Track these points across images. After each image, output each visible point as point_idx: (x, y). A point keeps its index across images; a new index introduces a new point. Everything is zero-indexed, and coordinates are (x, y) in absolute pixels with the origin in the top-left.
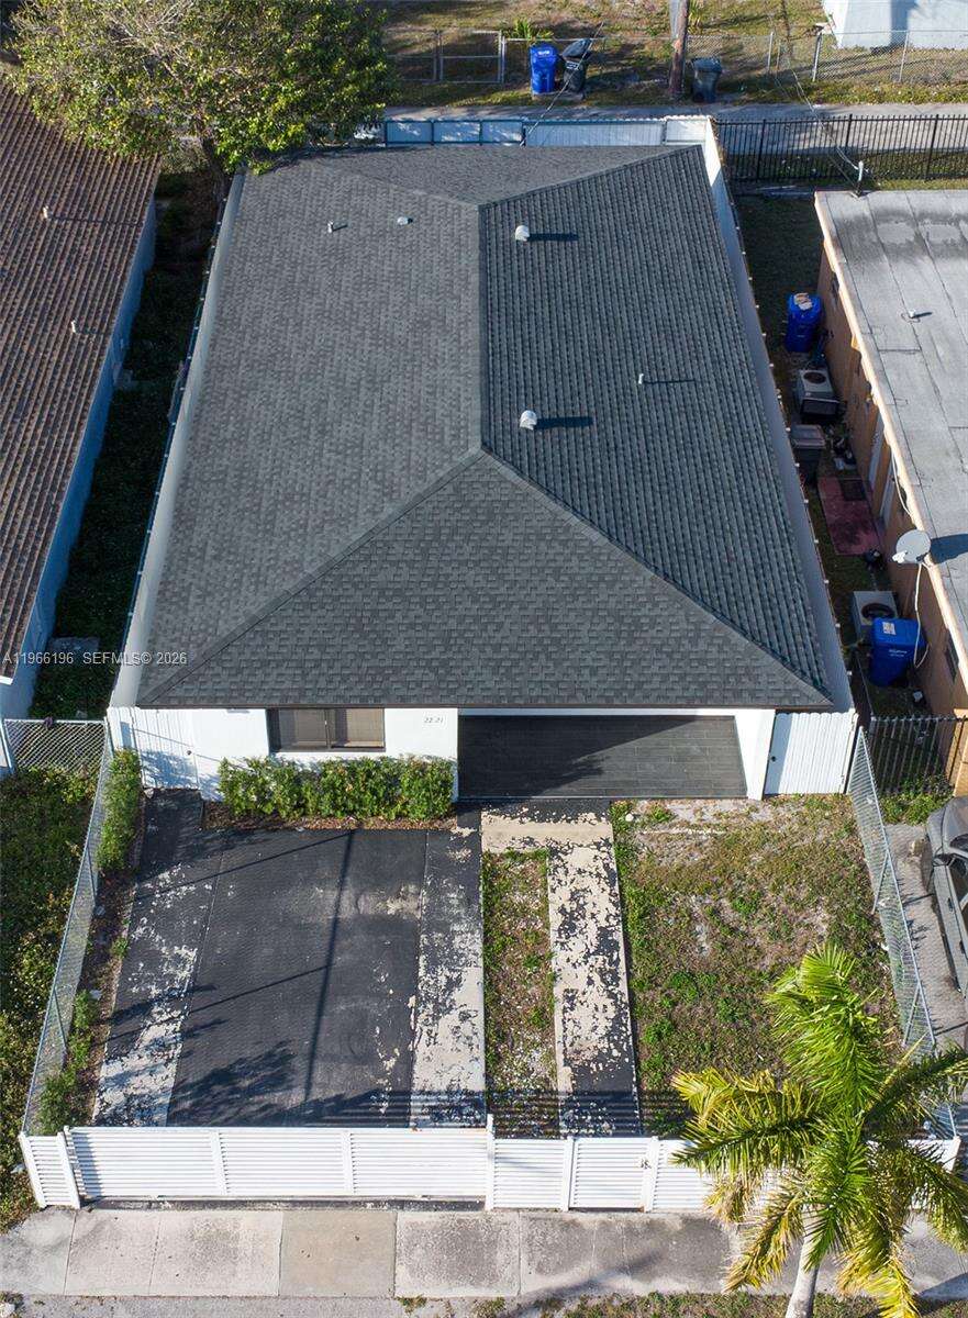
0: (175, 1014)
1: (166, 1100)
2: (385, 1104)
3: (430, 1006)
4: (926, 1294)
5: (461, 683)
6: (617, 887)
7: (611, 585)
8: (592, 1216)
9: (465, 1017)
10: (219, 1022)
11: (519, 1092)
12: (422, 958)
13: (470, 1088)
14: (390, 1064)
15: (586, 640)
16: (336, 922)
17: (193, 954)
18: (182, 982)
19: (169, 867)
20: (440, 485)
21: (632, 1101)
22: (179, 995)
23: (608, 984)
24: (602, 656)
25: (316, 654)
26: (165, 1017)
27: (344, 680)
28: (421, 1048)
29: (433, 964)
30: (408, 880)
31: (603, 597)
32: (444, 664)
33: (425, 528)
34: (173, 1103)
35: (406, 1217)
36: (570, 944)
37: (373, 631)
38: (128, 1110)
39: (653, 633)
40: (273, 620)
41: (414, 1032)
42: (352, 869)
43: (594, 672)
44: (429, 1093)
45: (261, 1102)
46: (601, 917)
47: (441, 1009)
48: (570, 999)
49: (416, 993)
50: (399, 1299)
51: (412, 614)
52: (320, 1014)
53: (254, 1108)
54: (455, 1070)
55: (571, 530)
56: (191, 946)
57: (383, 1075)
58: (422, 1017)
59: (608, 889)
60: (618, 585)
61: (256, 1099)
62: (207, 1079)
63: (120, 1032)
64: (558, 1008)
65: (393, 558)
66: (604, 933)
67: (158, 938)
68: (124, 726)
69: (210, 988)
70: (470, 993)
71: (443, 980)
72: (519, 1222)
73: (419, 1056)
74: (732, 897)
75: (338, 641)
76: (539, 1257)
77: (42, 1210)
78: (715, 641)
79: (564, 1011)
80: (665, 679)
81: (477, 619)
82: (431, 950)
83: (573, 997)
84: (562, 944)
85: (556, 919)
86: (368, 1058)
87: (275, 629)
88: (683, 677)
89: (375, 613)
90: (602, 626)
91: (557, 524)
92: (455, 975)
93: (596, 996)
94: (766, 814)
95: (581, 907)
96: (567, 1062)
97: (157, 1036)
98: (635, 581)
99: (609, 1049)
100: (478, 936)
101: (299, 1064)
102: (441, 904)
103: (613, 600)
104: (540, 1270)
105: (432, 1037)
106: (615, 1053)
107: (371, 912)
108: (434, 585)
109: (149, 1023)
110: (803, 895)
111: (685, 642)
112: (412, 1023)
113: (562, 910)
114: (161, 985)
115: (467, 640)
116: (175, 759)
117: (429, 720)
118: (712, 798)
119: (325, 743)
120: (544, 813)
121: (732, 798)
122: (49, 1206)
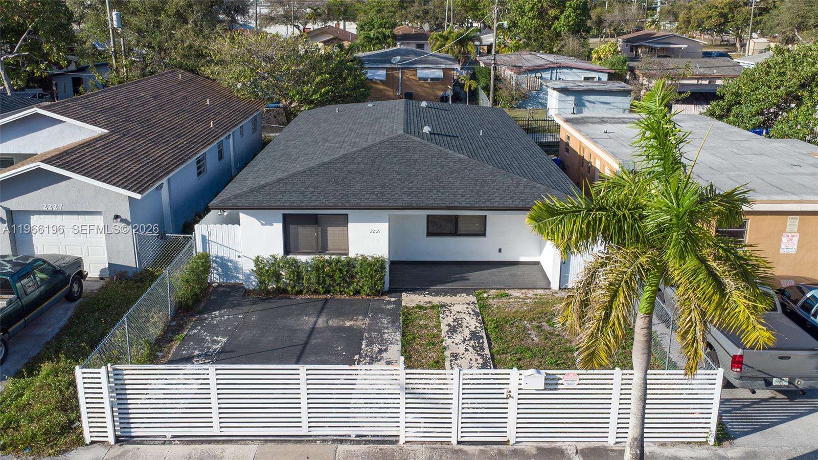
0: (207, 361)
3: (368, 358)
6: (480, 317)
8: (473, 447)
9: (389, 363)
12: (364, 342)
16: (313, 329)
17: (224, 339)
18: (215, 350)
19: (219, 309)
22: (212, 354)
23: (477, 351)
26: (201, 362)
29: (370, 343)
30: (358, 314)
31: (467, 174)
33: (374, 153)
35: (343, 449)
36: (454, 337)
39: (494, 184)
42: (326, 310)
46: (472, 327)
47: (374, 360)
48: (455, 356)
49: (359, 354)
58: (362, 363)
59: (475, 318)
60: (475, 170)
64: (447, 359)
66: (474, 333)
67: (205, 333)
68: (203, 237)
70: (394, 354)
71: (376, 349)
72: (422, 449)
77: (87, 445)
79: (451, 361)
82: (370, 339)
83: (457, 356)
84: (449, 337)
85: (445, 328)
88: (511, 197)
90: (467, 182)
92: (384, 347)
93: (471, 355)
94: (562, 294)
95: (460, 324)
98: (483, 169)
100: (398, 334)
102: (377, 323)
107: (335, 325)
111: (511, 187)
113: (449, 325)
114: (201, 350)
115: (394, 186)
116: (231, 261)
117: (373, 231)
118: (531, 288)
119: (315, 251)
120: (437, 293)
121: (542, 289)
122: (93, 443)
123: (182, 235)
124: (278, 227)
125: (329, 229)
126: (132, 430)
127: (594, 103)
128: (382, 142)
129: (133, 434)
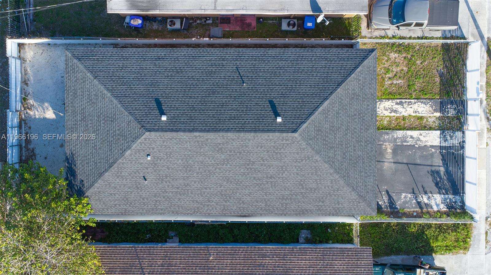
0: (420, 196)
1: (443, 196)
2: (443, 151)
3: (418, 142)
5: (372, 137)
6: (383, 100)
7: (342, 100)
9: (421, 135)
10: (422, 186)
11: (439, 124)
12: (404, 144)
13: (439, 134)
14: (433, 150)
15: (359, 107)
16: (394, 163)
17: (403, 194)
18: (412, 196)
20: (308, 144)
21: (442, 101)
22: (415, 196)
23: (412, 104)
24: (364, 103)
25: (363, 173)
26: (421, 198)
27: (370, 166)
28: (429, 144)
29: (406, 142)
30: (381, 148)
31: (346, 102)
32: (366, 142)
33: (323, 148)
34: (444, 194)
36: (400, 111)
37: (356, 159)
38: (445, 203)
39: (357, 90)
40: (353, 185)
41: (425, 145)
43: (368, 105)
44: (441, 142)
45: (443, 176)
46: (393, 104)
47: (419, 140)
48: (416, 112)
49: (414, 145)
50: (486, 147)
51: (351, 150)
52: (420, 165)
53: (445, 177)
54: (435, 137)
55: (324, 109)
56: (401, 195)
57: (436, 152)
58: (421, 144)
59: (384, 102)
60: (342, 97)
61: (442, 177)
62: (437, 187)
63: (425, 207)
64: (418, 115)
65: (333, 156)
66: (397, 104)
67: (399, 202)
69: (413, 189)
70: (415, 133)
71: (411, 139)
73: (431, 144)
74: (385, 74)
75: (359, 168)
78: (360, 75)
79: (419, 113)
80: (370, 88)
81: (352, 134)
82: (402, 142)
84: (400, 113)
85: (393, 114)
86: (432, 155)
87: (355, 185)
88: (370, 84)
89: (350, 160)
90: (355, 102)
91: (322, 113)
92: (409, 137)
93: (415, 106)
95: (389, 108)
96: (433, 113)
97: (426, 199)
98: (341, 93)
99: (430, 104)
100: (398, 132)
101: (433, 169)
102: (389, 140)
103: (347, 99)
105: (426, 141)
106: (430, 103)
107: (391, 156)
108: (342, 145)
109: (423, 201)
110: (386, 58)
111: (360, 83)
113: (391, 113)
114: (413, 200)
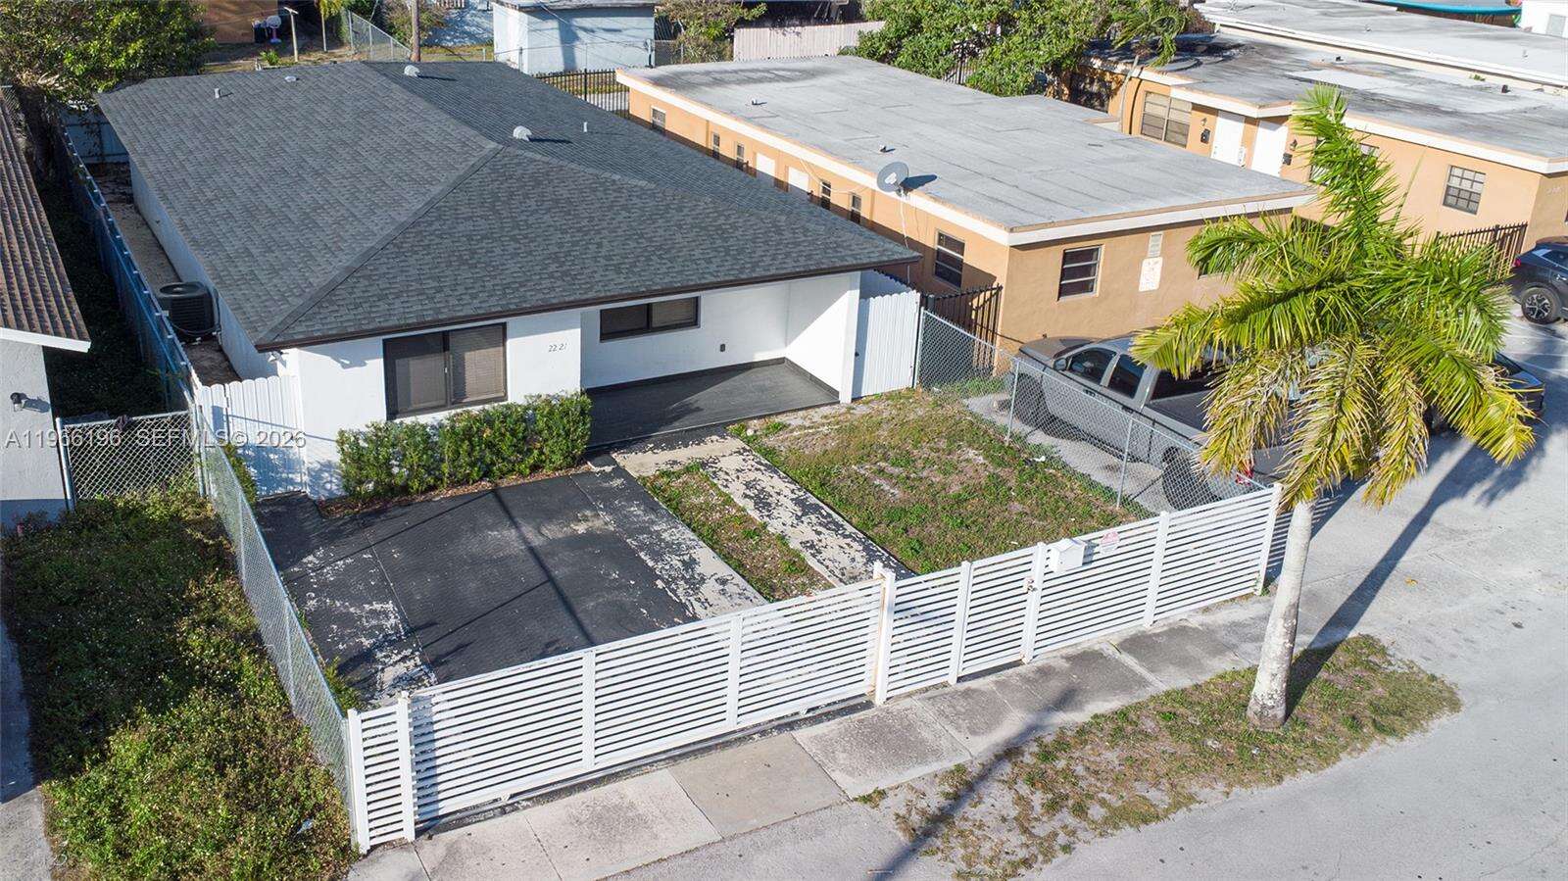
0: (408, 652)
3: (681, 582)
4: (1313, 646)
6: (781, 473)
8: (980, 679)
9: (723, 581)
10: (463, 646)
12: (642, 554)
16: (531, 549)
17: (390, 605)
19: (311, 551)
20: (475, 168)
23: (835, 530)
25: (432, 283)
26: (396, 658)
28: (700, 612)
30: (578, 508)
33: (481, 194)
35: (803, 734)
36: (775, 514)
40: (370, 268)
41: (682, 603)
42: (514, 513)
46: (787, 492)
47: (694, 582)
48: (811, 547)
49: (658, 577)
50: (856, 799)
52: (573, 614)
55: (618, 183)
56: (382, 600)
58: (680, 591)
59: (775, 475)
60: (686, 209)
64: (805, 555)
65: (463, 216)
66: (798, 501)
67: (338, 603)
68: (217, 412)
69: (432, 623)
70: (713, 565)
71: (677, 563)
72: (919, 704)
74: (885, 460)
76: (964, 724)
77: (365, 856)
79: (813, 555)
82: (646, 547)
83: (813, 545)
84: (768, 516)
85: (746, 503)
91: (602, 180)
92: (686, 557)
93: (833, 539)
94: (861, 410)
95: (762, 491)
97: (398, 674)
98: (698, 205)
100: (683, 528)
102: (627, 517)
103: (689, 218)
104: (974, 733)
105: (703, 602)
107: (561, 536)
109: (380, 667)
110: (943, 445)
112: (674, 598)
113: (746, 496)
114: (371, 635)
116: (274, 449)
117: (553, 348)
118: (810, 407)
119: (442, 402)
120: (671, 443)
121: (827, 405)
122: (374, 848)
123: (170, 414)
124: (376, 366)
125: (468, 355)
126: (441, 805)
127: (593, 31)
128: (475, 170)
129: (441, 813)
